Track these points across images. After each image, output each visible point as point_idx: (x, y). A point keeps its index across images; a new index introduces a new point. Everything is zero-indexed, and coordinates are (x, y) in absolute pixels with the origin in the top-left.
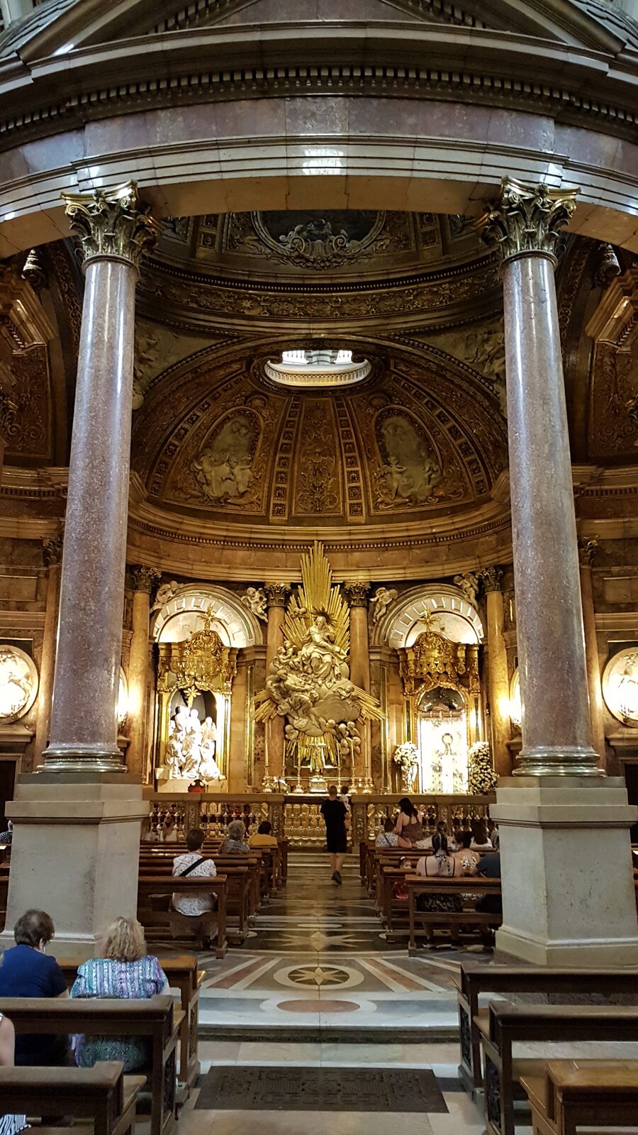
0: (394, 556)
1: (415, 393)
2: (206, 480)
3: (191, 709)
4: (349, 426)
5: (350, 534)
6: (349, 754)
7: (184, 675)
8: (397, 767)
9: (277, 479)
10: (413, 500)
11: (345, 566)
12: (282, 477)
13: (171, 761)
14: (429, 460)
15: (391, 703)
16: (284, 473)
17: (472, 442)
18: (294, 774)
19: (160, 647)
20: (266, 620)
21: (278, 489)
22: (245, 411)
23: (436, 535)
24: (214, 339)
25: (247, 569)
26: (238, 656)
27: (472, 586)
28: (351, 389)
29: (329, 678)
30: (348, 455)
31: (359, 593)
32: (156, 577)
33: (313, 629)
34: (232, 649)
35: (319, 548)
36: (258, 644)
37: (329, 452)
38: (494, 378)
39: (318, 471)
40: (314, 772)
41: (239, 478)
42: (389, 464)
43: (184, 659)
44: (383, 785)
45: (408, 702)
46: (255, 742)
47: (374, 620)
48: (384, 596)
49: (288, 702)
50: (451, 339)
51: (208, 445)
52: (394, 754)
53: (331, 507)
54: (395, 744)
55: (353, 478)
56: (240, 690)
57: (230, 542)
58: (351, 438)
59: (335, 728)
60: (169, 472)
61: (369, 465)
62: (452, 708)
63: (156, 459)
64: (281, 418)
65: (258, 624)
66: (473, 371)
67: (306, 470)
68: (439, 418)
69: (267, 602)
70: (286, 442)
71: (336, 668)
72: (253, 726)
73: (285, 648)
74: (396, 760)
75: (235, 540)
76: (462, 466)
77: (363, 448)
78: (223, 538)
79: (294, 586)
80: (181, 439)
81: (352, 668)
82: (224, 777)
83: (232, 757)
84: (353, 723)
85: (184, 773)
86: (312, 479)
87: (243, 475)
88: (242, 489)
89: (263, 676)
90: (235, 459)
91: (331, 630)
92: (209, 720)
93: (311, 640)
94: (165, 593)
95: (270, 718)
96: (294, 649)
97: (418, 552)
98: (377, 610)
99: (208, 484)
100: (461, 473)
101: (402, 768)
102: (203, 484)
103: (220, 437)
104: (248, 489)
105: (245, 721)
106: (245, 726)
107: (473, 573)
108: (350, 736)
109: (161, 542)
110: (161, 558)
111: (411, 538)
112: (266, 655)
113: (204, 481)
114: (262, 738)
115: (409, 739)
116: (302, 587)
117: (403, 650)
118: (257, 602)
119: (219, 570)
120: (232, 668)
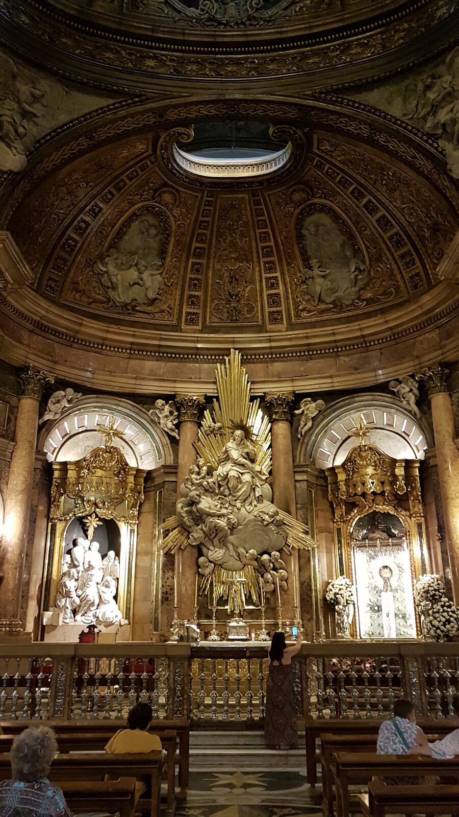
0: (320, 365)
1: (340, 181)
2: (111, 282)
3: (92, 541)
4: (266, 227)
5: (270, 341)
6: (274, 591)
7: (83, 501)
8: (330, 607)
9: (190, 286)
10: (337, 305)
11: (265, 377)
12: (195, 284)
13: (62, 602)
14: (355, 260)
15: (321, 531)
16: (197, 280)
17: (405, 232)
18: (209, 617)
19: (54, 467)
20: (177, 437)
21: (190, 296)
22: (154, 208)
23: (366, 339)
24: (112, 98)
25: (155, 380)
26: (146, 480)
27: (411, 390)
28: (268, 180)
29: (249, 500)
30: (266, 259)
31: (281, 404)
32: (48, 383)
33: (231, 445)
34: (138, 471)
35: (236, 357)
36: (168, 464)
37: (245, 257)
38: (440, 131)
39: (233, 279)
40: (232, 615)
41: (148, 283)
42: (310, 268)
43: (81, 480)
44: (315, 628)
45: (339, 530)
46: (163, 578)
47: (299, 436)
48: (310, 408)
49: (202, 530)
50: (386, 94)
51: (114, 245)
52: (325, 591)
53: (248, 316)
54: (326, 578)
55: (272, 285)
56: (148, 518)
57: (138, 351)
58: (270, 241)
59: (256, 560)
60: (69, 270)
61: (288, 270)
62: (391, 536)
63: (52, 254)
64: (193, 218)
65: (168, 441)
66: (413, 128)
67: (221, 277)
68: (367, 209)
69: (178, 417)
70: (199, 245)
71: (257, 489)
72: (161, 559)
73: (198, 466)
74: (328, 598)
75: (142, 348)
76: (393, 262)
77: (282, 253)
78: (130, 346)
79: (209, 399)
80: (82, 234)
81: (276, 490)
82: (127, 622)
83: (138, 597)
84: (278, 553)
85: (78, 617)
86: (228, 287)
87: (152, 281)
88: (151, 295)
89: (174, 501)
90: (143, 263)
91: (251, 447)
92: (112, 554)
93: (228, 458)
94: (58, 402)
95: (180, 548)
96: (208, 467)
97: (346, 359)
98: (302, 423)
99: (113, 289)
100: (392, 270)
101: (336, 607)
102: (108, 288)
103: (126, 238)
104: (158, 296)
105: (152, 554)
106: (152, 560)
107: (413, 376)
108: (275, 569)
109: (56, 345)
110: (56, 363)
111: (338, 344)
112: (177, 477)
113: (110, 285)
114: (171, 573)
115: (342, 574)
116: (218, 400)
117: (333, 469)
118: (166, 416)
119: (123, 380)
120: (139, 493)
